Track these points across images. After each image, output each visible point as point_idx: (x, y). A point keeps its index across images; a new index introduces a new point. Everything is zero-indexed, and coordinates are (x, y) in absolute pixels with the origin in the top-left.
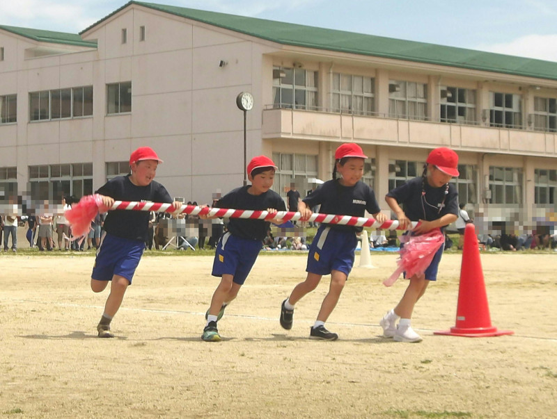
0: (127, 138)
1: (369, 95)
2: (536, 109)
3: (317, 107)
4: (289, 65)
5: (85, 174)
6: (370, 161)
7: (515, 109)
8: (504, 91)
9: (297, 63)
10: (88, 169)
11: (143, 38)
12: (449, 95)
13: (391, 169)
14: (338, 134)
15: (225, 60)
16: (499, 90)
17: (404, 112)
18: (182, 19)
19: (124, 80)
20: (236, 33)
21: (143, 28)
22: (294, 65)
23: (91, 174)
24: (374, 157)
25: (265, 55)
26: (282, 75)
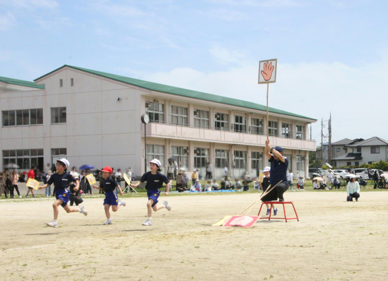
0: (64, 136)
1: (185, 116)
2: (252, 124)
3: (164, 122)
4: (152, 101)
5: (39, 155)
6: (186, 148)
7: (243, 124)
8: (239, 115)
9: (155, 100)
10: (41, 152)
11: (72, 84)
12: (218, 117)
13: (195, 152)
14: (175, 135)
15: (120, 98)
16: (237, 115)
17: (200, 124)
18: (96, 76)
19: (62, 105)
20: (126, 84)
21: (72, 80)
22: (154, 101)
23: (42, 154)
24: (188, 146)
25: (142, 96)
26: (149, 106)
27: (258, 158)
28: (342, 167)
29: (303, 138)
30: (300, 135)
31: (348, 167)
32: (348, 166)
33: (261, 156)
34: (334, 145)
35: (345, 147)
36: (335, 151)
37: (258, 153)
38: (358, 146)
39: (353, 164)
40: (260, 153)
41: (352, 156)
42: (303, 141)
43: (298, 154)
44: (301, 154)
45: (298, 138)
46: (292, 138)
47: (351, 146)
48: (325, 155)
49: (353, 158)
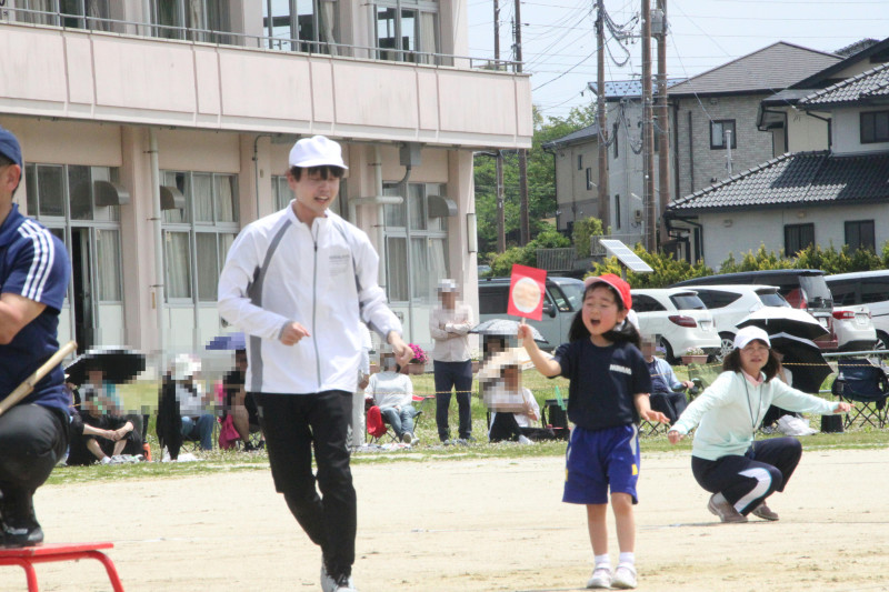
27: (82, 210)
28: (749, 266)
29: (428, 47)
30: (407, 26)
31: (790, 266)
32: (789, 253)
33: (108, 195)
34: (689, 97)
35: (772, 111)
36: (701, 138)
37: (81, 172)
38: (865, 100)
39: (830, 236)
40: (98, 175)
41: (819, 180)
42: (427, 77)
43: (397, 174)
44: (415, 177)
45: (388, 49)
46: (346, 52)
47: (810, 96)
48: (627, 178)
49: (831, 192)
